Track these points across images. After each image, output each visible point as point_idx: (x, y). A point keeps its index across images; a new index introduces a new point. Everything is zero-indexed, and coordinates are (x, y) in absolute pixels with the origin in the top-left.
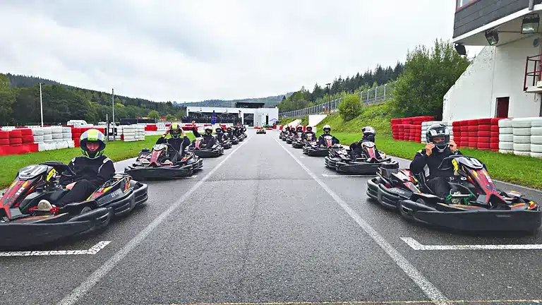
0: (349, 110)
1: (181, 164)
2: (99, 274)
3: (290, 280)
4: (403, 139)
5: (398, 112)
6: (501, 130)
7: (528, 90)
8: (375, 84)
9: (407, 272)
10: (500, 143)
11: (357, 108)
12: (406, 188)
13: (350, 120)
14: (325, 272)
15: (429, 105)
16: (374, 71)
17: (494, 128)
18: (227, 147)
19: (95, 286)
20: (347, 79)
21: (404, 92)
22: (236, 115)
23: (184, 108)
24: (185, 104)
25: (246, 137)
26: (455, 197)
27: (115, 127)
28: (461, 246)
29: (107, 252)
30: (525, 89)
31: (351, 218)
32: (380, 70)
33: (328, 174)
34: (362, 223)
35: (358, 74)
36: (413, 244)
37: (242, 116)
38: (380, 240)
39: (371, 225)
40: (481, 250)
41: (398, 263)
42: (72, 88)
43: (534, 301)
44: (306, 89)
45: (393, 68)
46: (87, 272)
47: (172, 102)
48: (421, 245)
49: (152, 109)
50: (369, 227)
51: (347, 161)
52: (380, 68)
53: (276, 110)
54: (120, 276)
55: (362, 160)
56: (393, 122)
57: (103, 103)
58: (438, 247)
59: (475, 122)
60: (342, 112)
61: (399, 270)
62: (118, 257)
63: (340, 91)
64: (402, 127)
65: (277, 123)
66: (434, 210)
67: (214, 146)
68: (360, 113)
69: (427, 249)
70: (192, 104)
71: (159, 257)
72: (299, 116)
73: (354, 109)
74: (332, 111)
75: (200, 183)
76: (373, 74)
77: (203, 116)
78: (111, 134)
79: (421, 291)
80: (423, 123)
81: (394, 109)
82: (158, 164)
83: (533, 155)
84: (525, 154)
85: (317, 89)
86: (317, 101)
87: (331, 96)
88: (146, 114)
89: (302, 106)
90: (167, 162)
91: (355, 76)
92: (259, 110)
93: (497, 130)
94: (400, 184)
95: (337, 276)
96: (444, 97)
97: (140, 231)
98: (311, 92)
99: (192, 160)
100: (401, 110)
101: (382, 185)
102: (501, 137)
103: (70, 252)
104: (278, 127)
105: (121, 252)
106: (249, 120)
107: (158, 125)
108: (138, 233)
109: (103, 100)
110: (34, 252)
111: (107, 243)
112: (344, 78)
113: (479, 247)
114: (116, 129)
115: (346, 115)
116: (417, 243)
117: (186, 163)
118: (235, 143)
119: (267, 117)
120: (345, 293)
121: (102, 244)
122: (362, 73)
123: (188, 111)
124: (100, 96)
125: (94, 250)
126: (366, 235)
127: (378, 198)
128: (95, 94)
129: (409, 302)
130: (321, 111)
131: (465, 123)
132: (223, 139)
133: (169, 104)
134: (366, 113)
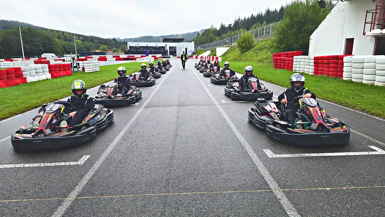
0: (245, 44)
1: (128, 96)
2: (88, 177)
3: (195, 179)
4: (280, 68)
5: (278, 47)
6: (345, 64)
7: (366, 35)
8: (264, 23)
9: (261, 172)
10: (344, 73)
11: (250, 43)
12: (271, 117)
13: (245, 52)
14: (216, 173)
15: (301, 42)
16: (264, 13)
17: (340, 62)
18: (158, 77)
19: (87, 185)
20: (245, 19)
21: (283, 33)
22: (164, 48)
23: (125, 43)
24: (126, 39)
25: (171, 66)
26: (298, 124)
27: (78, 62)
28: (297, 155)
29: (90, 163)
30: (364, 34)
31: (235, 136)
32: (268, 11)
33: (226, 101)
34: (242, 139)
35: (252, 15)
36: (269, 153)
37: (168, 49)
38: (251, 152)
39: (247, 140)
40: (308, 157)
41: (258, 167)
42: (42, 29)
43: (327, 189)
44: (215, 27)
45: (278, 10)
46: (80, 177)
47: (117, 38)
48: (274, 155)
49: (102, 43)
50: (245, 142)
51: (238, 92)
52: (268, 10)
53: (193, 44)
54: (99, 179)
55: (248, 91)
56: (274, 56)
57: (66, 40)
58: (283, 156)
59: (329, 58)
60: (240, 46)
61: (257, 171)
62: (96, 166)
63: (239, 28)
64: (280, 59)
65: (194, 53)
66: (285, 132)
67: (149, 79)
68: (253, 47)
69: (277, 157)
70: (132, 40)
71: (121, 165)
72: (209, 48)
73: (249, 43)
74: (233, 44)
75: (141, 110)
76: (263, 15)
77: (140, 49)
78: (75, 67)
79: (267, 184)
80: (295, 57)
81: (275, 45)
82: (113, 97)
83: (364, 82)
84: (359, 81)
85: (223, 27)
86: (222, 36)
87: (232, 32)
88: (98, 48)
89: (212, 40)
90: (119, 95)
91: (250, 17)
92: (181, 44)
93: (342, 63)
94: (267, 113)
95: (222, 176)
96: (311, 37)
97: (107, 147)
98: (218, 29)
99: (135, 92)
100: (280, 46)
101: (256, 113)
102: (345, 69)
103: (68, 164)
104: (194, 57)
105: (97, 162)
106: (173, 52)
107: (107, 56)
108: (105, 149)
109: (65, 37)
110: (46, 164)
111: (88, 156)
112: (242, 18)
113: (307, 155)
114: (78, 63)
115: (243, 48)
116: (272, 153)
117: (131, 95)
118: (164, 73)
119: (186, 49)
120: (225, 187)
121: (86, 158)
122: (255, 15)
123: (128, 46)
124: (63, 35)
125: (81, 162)
126: (243, 148)
127: (254, 121)
128: (59, 33)
129: (259, 191)
130: (225, 44)
131: (322, 58)
132: (155, 71)
133: (114, 39)
134: (257, 47)
